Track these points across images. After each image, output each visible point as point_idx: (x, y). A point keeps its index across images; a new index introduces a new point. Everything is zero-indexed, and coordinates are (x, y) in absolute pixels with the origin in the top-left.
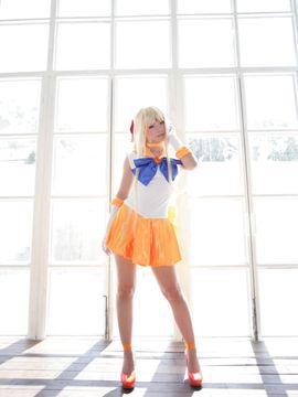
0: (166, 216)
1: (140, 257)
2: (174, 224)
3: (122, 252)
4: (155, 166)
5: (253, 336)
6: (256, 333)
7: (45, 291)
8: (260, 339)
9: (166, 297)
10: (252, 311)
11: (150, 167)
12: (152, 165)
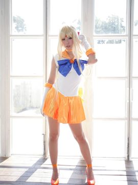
0: (77, 95)
1: (62, 119)
2: (82, 98)
3: (52, 115)
4: (71, 65)
5: (127, 158)
6: (128, 156)
7: (9, 130)
8: (130, 159)
9: (76, 139)
10: (127, 145)
11: (67, 65)
12: (69, 64)
